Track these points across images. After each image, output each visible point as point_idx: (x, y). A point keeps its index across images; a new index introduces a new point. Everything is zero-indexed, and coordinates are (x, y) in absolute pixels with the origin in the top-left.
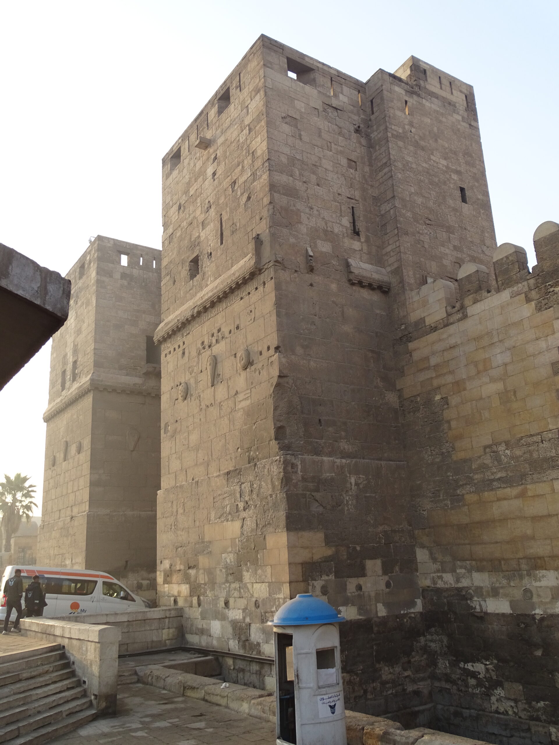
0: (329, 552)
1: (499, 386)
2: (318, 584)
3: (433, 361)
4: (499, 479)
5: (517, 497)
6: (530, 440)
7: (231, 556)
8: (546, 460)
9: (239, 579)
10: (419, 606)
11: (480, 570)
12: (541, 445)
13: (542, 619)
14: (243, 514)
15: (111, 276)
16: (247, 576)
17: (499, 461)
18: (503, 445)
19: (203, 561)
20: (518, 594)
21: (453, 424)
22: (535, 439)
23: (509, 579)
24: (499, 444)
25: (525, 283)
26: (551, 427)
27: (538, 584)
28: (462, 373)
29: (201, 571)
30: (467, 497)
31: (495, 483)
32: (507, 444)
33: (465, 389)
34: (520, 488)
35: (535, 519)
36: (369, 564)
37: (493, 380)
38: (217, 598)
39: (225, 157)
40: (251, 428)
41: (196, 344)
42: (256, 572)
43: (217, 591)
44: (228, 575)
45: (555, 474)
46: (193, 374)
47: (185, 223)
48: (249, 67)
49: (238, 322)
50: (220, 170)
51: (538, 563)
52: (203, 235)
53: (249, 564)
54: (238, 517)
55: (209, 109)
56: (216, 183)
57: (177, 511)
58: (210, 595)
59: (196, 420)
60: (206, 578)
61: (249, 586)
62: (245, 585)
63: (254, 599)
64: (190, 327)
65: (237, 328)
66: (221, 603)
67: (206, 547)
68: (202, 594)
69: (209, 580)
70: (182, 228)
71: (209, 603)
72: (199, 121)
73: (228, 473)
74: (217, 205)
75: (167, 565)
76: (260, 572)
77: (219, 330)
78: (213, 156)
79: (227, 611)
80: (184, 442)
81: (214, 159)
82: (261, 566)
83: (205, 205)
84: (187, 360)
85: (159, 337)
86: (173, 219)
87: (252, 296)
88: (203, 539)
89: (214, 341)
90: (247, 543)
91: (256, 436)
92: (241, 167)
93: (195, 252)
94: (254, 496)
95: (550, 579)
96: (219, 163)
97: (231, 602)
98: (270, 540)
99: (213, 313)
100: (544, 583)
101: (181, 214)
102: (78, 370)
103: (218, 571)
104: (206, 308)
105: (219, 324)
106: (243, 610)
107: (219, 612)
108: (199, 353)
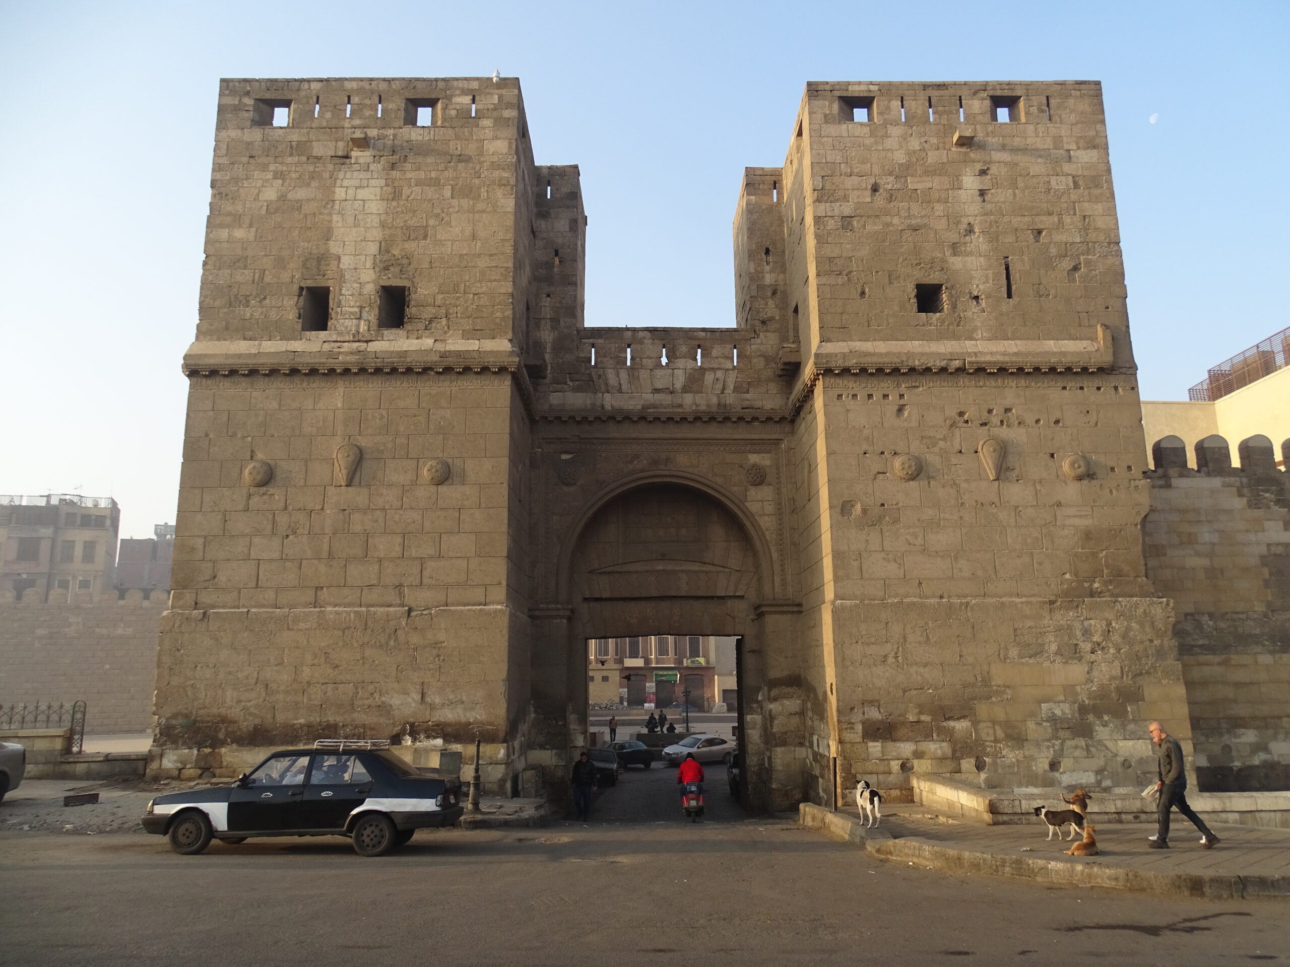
1: (1205, 562)
4: (1201, 646)
5: (1219, 664)
6: (1235, 616)
7: (1065, 706)
9: (1084, 734)
13: (1240, 770)
14: (1092, 658)
16: (1102, 733)
18: (1207, 616)
19: (990, 710)
20: (1216, 749)
22: (1241, 616)
23: (1207, 736)
24: (1203, 614)
25: (1238, 479)
26: (1256, 609)
27: (1238, 740)
29: (982, 725)
31: (1195, 649)
32: (1211, 616)
33: (1165, 555)
34: (1223, 657)
35: (1237, 685)
37: (1198, 554)
38: (1030, 758)
39: (1014, 185)
40: (1094, 555)
41: (943, 409)
42: (1124, 726)
43: (1030, 750)
44: (1056, 730)
45: (1259, 649)
46: (936, 450)
47: (896, 221)
48: (1071, 101)
49: (1058, 415)
50: (1001, 196)
51: (1237, 723)
52: (957, 263)
53: (1106, 718)
54: (1080, 659)
55: (965, 93)
56: (989, 207)
57: (905, 638)
58: (1011, 755)
59: (947, 516)
60: (1000, 734)
61: (1110, 744)
62: (1100, 742)
63: (1120, 759)
64: (922, 380)
65: (1057, 422)
66: (1042, 765)
67: (998, 693)
68: (987, 755)
69: (1009, 737)
70: (888, 225)
71: (1011, 766)
72: (934, 93)
73: (1052, 603)
74: (993, 238)
75: (874, 714)
76: (1131, 727)
77: (1008, 410)
78: (979, 166)
79: (1057, 774)
80: (911, 540)
81: (983, 172)
82: (1134, 720)
83: (959, 222)
84: (914, 423)
85: (832, 365)
86: (853, 196)
87: (1090, 394)
88: (986, 681)
89: (995, 420)
90: (1103, 693)
91: (1107, 566)
92: (1056, 219)
93: (933, 278)
94: (1116, 638)
95: (1249, 736)
96: (996, 184)
97: (1066, 763)
98: (1151, 691)
99: (991, 382)
100: (1243, 739)
101: (880, 200)
102: (413, 310)
103: (1031, 725)
104: (980, 371)
105: (1008, 403)
106: (1099, 772)
107: (1036, 776)
108: (953, 425)
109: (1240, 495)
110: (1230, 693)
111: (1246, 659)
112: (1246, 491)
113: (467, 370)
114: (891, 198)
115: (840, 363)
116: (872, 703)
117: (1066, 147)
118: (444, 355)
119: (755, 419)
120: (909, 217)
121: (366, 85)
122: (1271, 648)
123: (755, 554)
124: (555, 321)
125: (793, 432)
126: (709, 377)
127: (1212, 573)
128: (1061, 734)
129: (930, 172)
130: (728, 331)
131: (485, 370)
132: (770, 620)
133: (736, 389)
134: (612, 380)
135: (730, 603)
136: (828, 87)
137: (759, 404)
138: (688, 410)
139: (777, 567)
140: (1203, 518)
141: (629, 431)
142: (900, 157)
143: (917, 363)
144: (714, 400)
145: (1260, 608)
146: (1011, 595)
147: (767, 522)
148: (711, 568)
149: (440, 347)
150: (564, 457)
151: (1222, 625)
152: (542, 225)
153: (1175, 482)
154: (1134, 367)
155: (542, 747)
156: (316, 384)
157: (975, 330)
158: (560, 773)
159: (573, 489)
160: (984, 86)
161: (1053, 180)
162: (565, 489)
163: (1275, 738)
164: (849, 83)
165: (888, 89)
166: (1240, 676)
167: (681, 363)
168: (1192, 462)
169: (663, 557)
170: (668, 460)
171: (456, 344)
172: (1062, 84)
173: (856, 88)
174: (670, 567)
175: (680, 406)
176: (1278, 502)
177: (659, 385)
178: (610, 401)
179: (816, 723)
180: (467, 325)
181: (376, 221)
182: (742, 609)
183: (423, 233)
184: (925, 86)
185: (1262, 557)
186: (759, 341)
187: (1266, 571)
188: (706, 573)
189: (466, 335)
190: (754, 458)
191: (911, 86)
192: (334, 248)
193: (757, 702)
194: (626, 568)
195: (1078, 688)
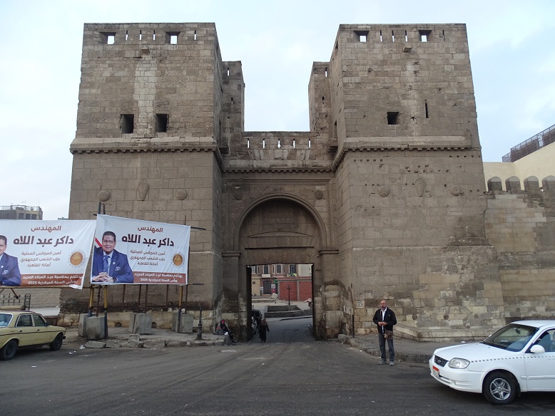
4: (507, 266)
5: (516, 274)
6: (522, 254)
7: (450, 292)
8: (529, 262)
9: (458, 304)
12: (527, 256)
14: (462, 271)
16: (466, 303)
17: (508, 259)
19: (419, 294)
20: (514, 310)
22: (524, 253)
23: (510, 304)
24: (509, 253)
25: (523, 195)
27: (522, 306)
29: (416, 300)
31: (505, 268)
32: (512, 254)
34: (517, 271)
38: (436, 314)
39: (428, 69)
40: (463, 228)
41: (399, 166)
42: (475, 300)
43: (435, 311)
44: (447, 302)
45: (532, 267)
46: (396, 183)
47: (379, 85)
48: (453, 33)
49: (448, 168)
50: (424, 74)
51: (523, 299)
52: (404, 103)
53: (468, 297)
54: (457, 272)
55: (408, 29)
56: (418, 78)
57: (382, 264)
58: (427, 313)
59: (401, 212)
60: (423, 304)
61: (469, 308)
62: (465, 307)
63: (474, 314)
64: (390, 153)
65: (447, 171)
66: (440, 317)
67: (422, 287)
68: (417, 313)
69: (426, 305)
70: (374, 87)
71: (428, 317)
72: (394, 29)
73: (445, 248)
74: (420, 92)
75: (370, 296)
76: (479, 300)
77: (427, 166)
78: (414, 61)
79: (447, 321)
80: (385, 222)
81: (416, 63)
82: (479, 298)
83: (405, 85)
84: (386, 172)
85: (351, 147)
86: (360, 74)
87: (462, 159)
88: (418, 281)
89: (421, 171)
90: (466, 286)
91: (469, 233)
92: (447, 84)
93: (394, 110)
94: (472, 263)
95: (528, 304)
96: (421, 69)
97: (451, 316)
98: (487, 286)
99: (419, 154)
100: (525, 305)
101: (372, 76)
102: (170, 124)
103: (436, 300)
104: (415, 149)
105: (427, 163)
106: (464, 320)
107: (438, 322)
108: (403, 173)
109: (525, 202)
110: (520, 286)
111: (526, 272)
112: (527, 200)
113: (194, 150)
114: (376, 75)
115: (355, 146)
116: (369, 291)
117: (451, 52)
118: (184, 144)
119: (318, 171)
120: (384, 83)
121: (148, 26)
122: (537, 267)
123: (319, 229)
124: (232, 129)
125: (335, 176)
126: (298, 153)
127: (513, 235)
128: (449, 304)
129: (394, 64)
130: (306, 132)
131: (202, 150)
132: (325, 257)
133: (310, 158)
134: (257, 155)
135: (308, 250)
136: (349, 27)
137: (320, 164)
138: (290, 167)
139: (328, 234)
140: (509, 212)
141: (264, 176)
142: (380, 57)
143: (388, 146)
144: (301, 163)
145: (532, 250)
146: (428, 245)
147: (324, 215)
148: (299, 235)
149: (182, 140)
150: (236, 188)
151: (516, 257)
152: (226, 87)
153: (496, 196)
154: (480, 148)
155: (228, 312)
156: (128, 156)
157: (412, 132)
158: (236, 323)
159: (240, 201)
160: (416, 26)
161: (446, 67)
162: (237, 201)
163: (538, 305)
164: (358, 25)
165: (374, 27)
166: (525, 279)
167: (286, 147)
168: (504, 188)
169: (279, 230)
170: (281, 189)
171: (189, 139)
172: (450, 25)
173: (361, 27)
174: (282, 235)
175: (286, 165)
176: (540, 204)
177: (277, 157)
178: (256, 164)
179: (345, 300)
180: (194, 130)
181: (153, 85)
182: (313, 253)
183: (174, 91)
184: (391, 26)
185: (534, 228)
186: (320, 137)
187: (535, 234)
188: (298, 237)
189: (194, 135)
190: (318, 188)
191: (385, 26)
192: (136, 97)
193: (320, 292)
194: (263, 235)
195: (456, 285)
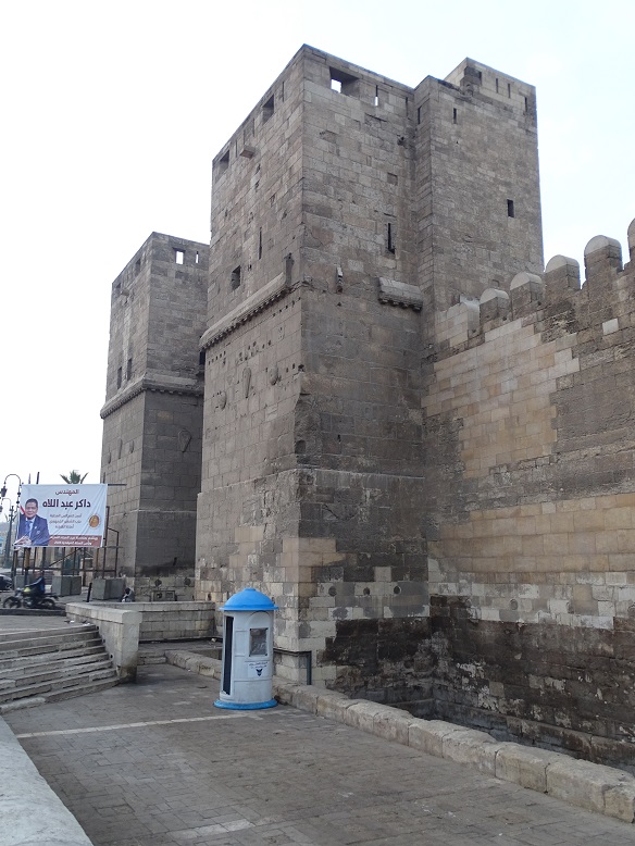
0: (340, 557)
1: (505, 412)
2: (327, 586)
3: (454, 383)
4: (499, 499)
5: (512, 517)
6: (527, 464)
7: (255, 556)
8: (538, 484)
9: (260, 578)
10: (426, 612)
11: (478, 581)
12: (535, 470)
13: (523, 627)
14: (267, 520)
15: (165, 275)
16: (266, 576)
17: (501, 482)
18: (505, 467)
19: (233, 560)
20: (506, 604)
21: (466, 444)
22: (531, 463)
23: (500, 590)
24: (502, 466)
25: (535, 314)
26: (544, 453)
27: (522, 596)
28: (477, 396)
29: (231, 570)
30: (472, 513)
31: (496, 503)
32: (509, 467)
33: (478, 412)
34: (515, 508)
35: (525, 537)
36: (379, 571)
37: (501, 405)
40: (276, 441)
41: (235, 355)
44: (251, 574)
45: (544, 497)
46: (231, 384)
47: (230, 232)
48: (291, 77)
49: (270, 337)
50: (262, 182)
51: (524, 578)
52: (245, 246)
53: (268, 565)
54: (262, 522)
55: (255, 115)
56: (258, 194)
62: (265, 583)
63: (271, 597)
64: (230, 338)
65: (270, 343)
67: (236, 548)
70: (228, 237)
73: (256, 481)
74: (258, 217)
76: (276, 572)
77: (254, 344)
78: (257, 166)
81: (258, 169)
82: (278, 567)
83: (248, 216)
84: (227, 370)
87: (283, 314)
88: (233, 540)
89: (251, 353)
90: (268, 547)
91: (280, 448)
92: (280, 182)
95: (531, 592)
96: (261, 175)
98: (286, 545)
99: (250, 325)
100: (527, 596)
101: (227, 221)
103: (244, 570)
105: (255, 338)
108: (237, 364)
109: (536, 331)
111: (532, 510)
112: (542, 325)
114: (230, 217)
117: (287, 117)
120: (234, 225)
122: (555, 495)
127: (511, 422)
128: (253, 577)
129: (242, 187)
131: (139, 391)
140: (506, 366)
142: (234, 185)
151: (516, 475)
153: (488, 336)
157: (247, 291)
163: (553, 595)
166: (526, 528)
176: (571, 327)
181: (129, 329)
183: (135, 329)
185: (551, 395)
187: (554, 408)
195: (260, 544)
